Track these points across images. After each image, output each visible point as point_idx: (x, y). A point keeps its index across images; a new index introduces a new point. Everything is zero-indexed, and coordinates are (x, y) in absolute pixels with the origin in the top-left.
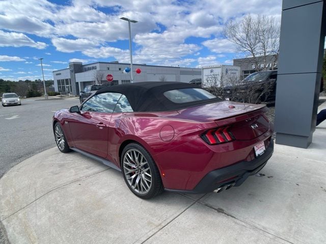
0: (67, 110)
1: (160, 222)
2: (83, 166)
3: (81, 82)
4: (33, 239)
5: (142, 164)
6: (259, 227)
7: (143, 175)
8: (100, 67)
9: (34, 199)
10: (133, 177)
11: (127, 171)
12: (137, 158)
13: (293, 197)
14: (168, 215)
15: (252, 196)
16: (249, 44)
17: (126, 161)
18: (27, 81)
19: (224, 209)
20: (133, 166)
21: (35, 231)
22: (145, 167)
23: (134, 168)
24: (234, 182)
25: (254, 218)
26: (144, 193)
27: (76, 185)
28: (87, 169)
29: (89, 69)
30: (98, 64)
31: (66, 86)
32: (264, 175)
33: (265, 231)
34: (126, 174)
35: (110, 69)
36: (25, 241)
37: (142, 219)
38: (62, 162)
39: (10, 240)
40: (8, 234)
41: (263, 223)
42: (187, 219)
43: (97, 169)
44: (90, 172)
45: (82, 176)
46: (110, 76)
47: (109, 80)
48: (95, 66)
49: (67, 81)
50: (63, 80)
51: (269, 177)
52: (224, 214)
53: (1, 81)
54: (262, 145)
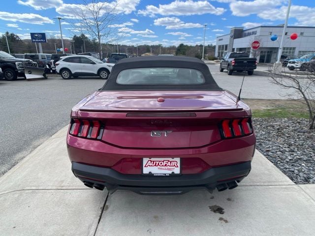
3: (237, 49)
8: (261, 32)
29: (249, 34)
31: (224, 51)
42: (79, 195)
46: (257, 42)
47: (254, 47)
48: (256, 31)
49: (226, 46)
50: (223, 46)
51: (221, 219)
52: (100, 212)
53: (181, 45)
54: (173, 164)
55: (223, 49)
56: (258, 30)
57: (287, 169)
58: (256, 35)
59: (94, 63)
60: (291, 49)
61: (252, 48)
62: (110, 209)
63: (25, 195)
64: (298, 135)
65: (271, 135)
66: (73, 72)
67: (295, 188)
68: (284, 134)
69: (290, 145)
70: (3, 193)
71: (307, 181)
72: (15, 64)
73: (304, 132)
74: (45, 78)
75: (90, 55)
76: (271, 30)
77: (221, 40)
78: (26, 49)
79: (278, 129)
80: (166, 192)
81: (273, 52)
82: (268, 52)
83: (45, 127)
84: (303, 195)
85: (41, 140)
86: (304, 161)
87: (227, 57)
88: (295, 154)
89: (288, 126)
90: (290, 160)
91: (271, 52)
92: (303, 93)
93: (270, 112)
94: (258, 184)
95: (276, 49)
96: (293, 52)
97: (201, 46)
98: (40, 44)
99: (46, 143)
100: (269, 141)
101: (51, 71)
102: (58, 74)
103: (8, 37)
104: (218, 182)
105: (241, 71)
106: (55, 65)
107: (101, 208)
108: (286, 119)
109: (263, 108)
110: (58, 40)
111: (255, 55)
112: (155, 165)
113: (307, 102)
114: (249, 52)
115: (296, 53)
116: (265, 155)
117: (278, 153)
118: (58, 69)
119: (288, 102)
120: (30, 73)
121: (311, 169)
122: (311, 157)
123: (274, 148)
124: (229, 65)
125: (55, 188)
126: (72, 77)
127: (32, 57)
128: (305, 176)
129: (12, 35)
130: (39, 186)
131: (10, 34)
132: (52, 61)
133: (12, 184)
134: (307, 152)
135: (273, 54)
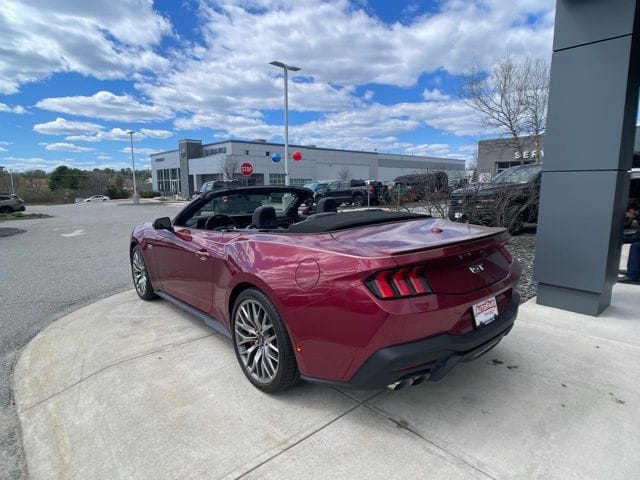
0: (149, 225)
1: (287, 437)
2: (173, 326)
3: (198, 175)
4: (62, 451)
5: (265, 328)
6: (471, 461)
7: (266, 348)
8: (233, 149)
9: (78, 379)
10: (250, 350)
11: (241, 339)
12: (256, 317)
13: (550, 409)
14: (304, 426)
15: (469, 400)
16: (506, 112)
17: (240, 321)
18: (108, 171)
19: (410, 422)
20: (252, 331)
21: (69, 436)
22: (270, 332)
23: (253, 335)
24: (428, 371)
25: (465, 444)
26: (267, 381)
27: (153, 358)
28: (179, 331)
29: (214, 152)
30: (230, 144)
31: (171, 180)
32: (500, 363)
33: (479, 469)
34: (239, 344)
35: (250, 153)
36: (50, 452)
37: (256, 428)
38: (138, 317)
39: (26, 449)
40: (25, 437)
41: (479, 456)
42: (338, 435)
43: (196, 332)
44: (183, 337)
45: (167, 343)
46: (248, 165)
48: (225, 148)
49: (174, 171)
50: (167, 171)
51: (510, 368)
53: (63, 170)
55: (167, 176)
56: (228, 146)
58: (226, 154)
76: (242, 146)
77: (162, 160)
91: (254, 181)
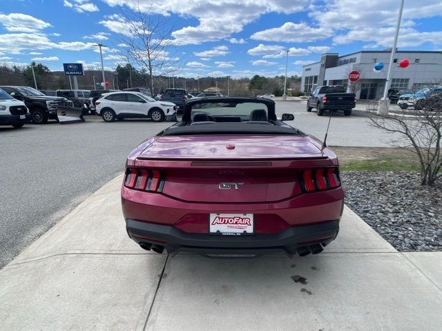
15: (224, 289)
29: (346, 62)
31: (313, 84)
32: (303, 283)
35: (378, 61)
46: (356, 73)
47: (352, 80)
48: (355, 58)
49: (316, 77)
50: (311, 77)
51: (303, 290)
52: (158, 280)
53: (257, 77)
54: (245, 221)
55: (311, 82)
56: (358, 57)
57: (388, 233)
58: (355, 63)
59: (144, 102)
60: (402, 80)
61: (350, 81)
62: (169, 277)
63: (68, 259)
64: (406, 193)
65: (371, 192)
66: (117, 113)
67: (397, 257)
68: (387, 191)
69: (395, 204)
70: (41, 257)
71: (413, 248)
72: (45, 103)
73: (414, 189)
74: (82, 121)
75: (138, 91)
76: (375, 56)
77: (309, 70)
78: (57, 84)
79: (380, 185)
80: (237, 256)
81: (379, 85)
82: (372, 85)
83: (86, 181)
84: (407, 264)
85: (83, 197)
86: (412, 224)
87: (316, 93)
88: (400, 216)
89: (394, 181)
90: (393, 223)
91: (376, 85)
92: (412, 139)
93: (371, 163)
94: (351, 251)
95: (381, 82)
96: (406, 85)
97: (283, 78)
98: (75, 78)
99: (88, 200)
100: (368, 199)
101: (90, 112)
102: (98, 115)
103: (35, 69)
104: (299, 244)
105: (335, 111)
106: (95, 104)
107: (159, 276)
108: (391, 172)
109: (362, 158)
110: (98, 71)
111: (353, 89)
112: (224, 223)
113: (418, 151)
114: (346, 85)
115: (410, 86)
116: (361, 217)
117: (379, 214)
118: (98, 109)
119: (396, 151)
120: (64, 115)
121: (420, 233)
122: (421, 219)
123: (374, 208)
124: (318, 102)
125: (102, 252)
126: (116, 119)
127: (66, 94)
128: (412, 242)
129: (40, 66)
130: (84, 250)
131: (37, 65)
132: (91, 99)
133: (51, 247)
134: (416, 213)
135: (378, 88)
